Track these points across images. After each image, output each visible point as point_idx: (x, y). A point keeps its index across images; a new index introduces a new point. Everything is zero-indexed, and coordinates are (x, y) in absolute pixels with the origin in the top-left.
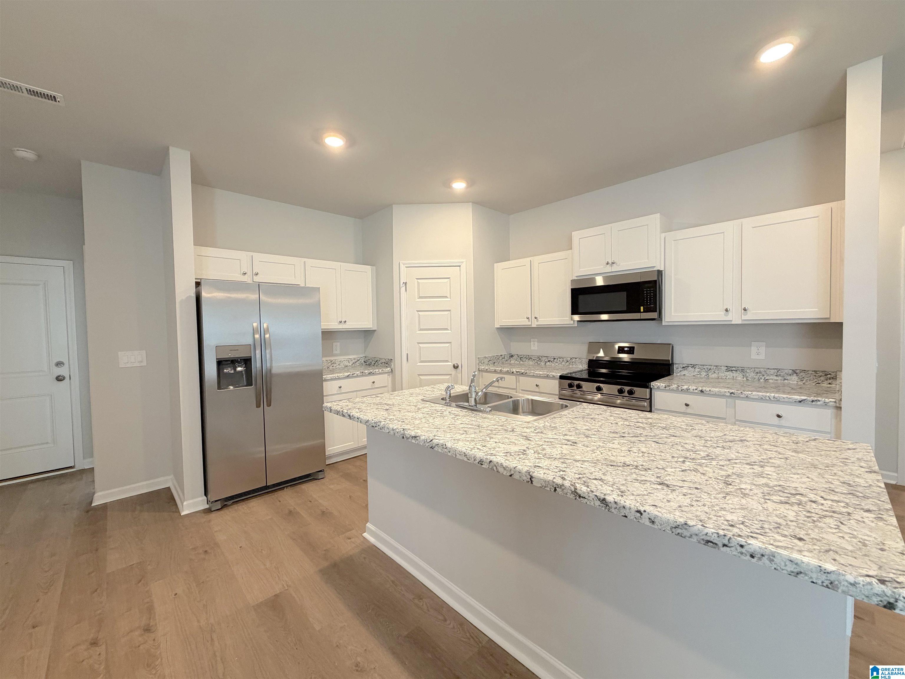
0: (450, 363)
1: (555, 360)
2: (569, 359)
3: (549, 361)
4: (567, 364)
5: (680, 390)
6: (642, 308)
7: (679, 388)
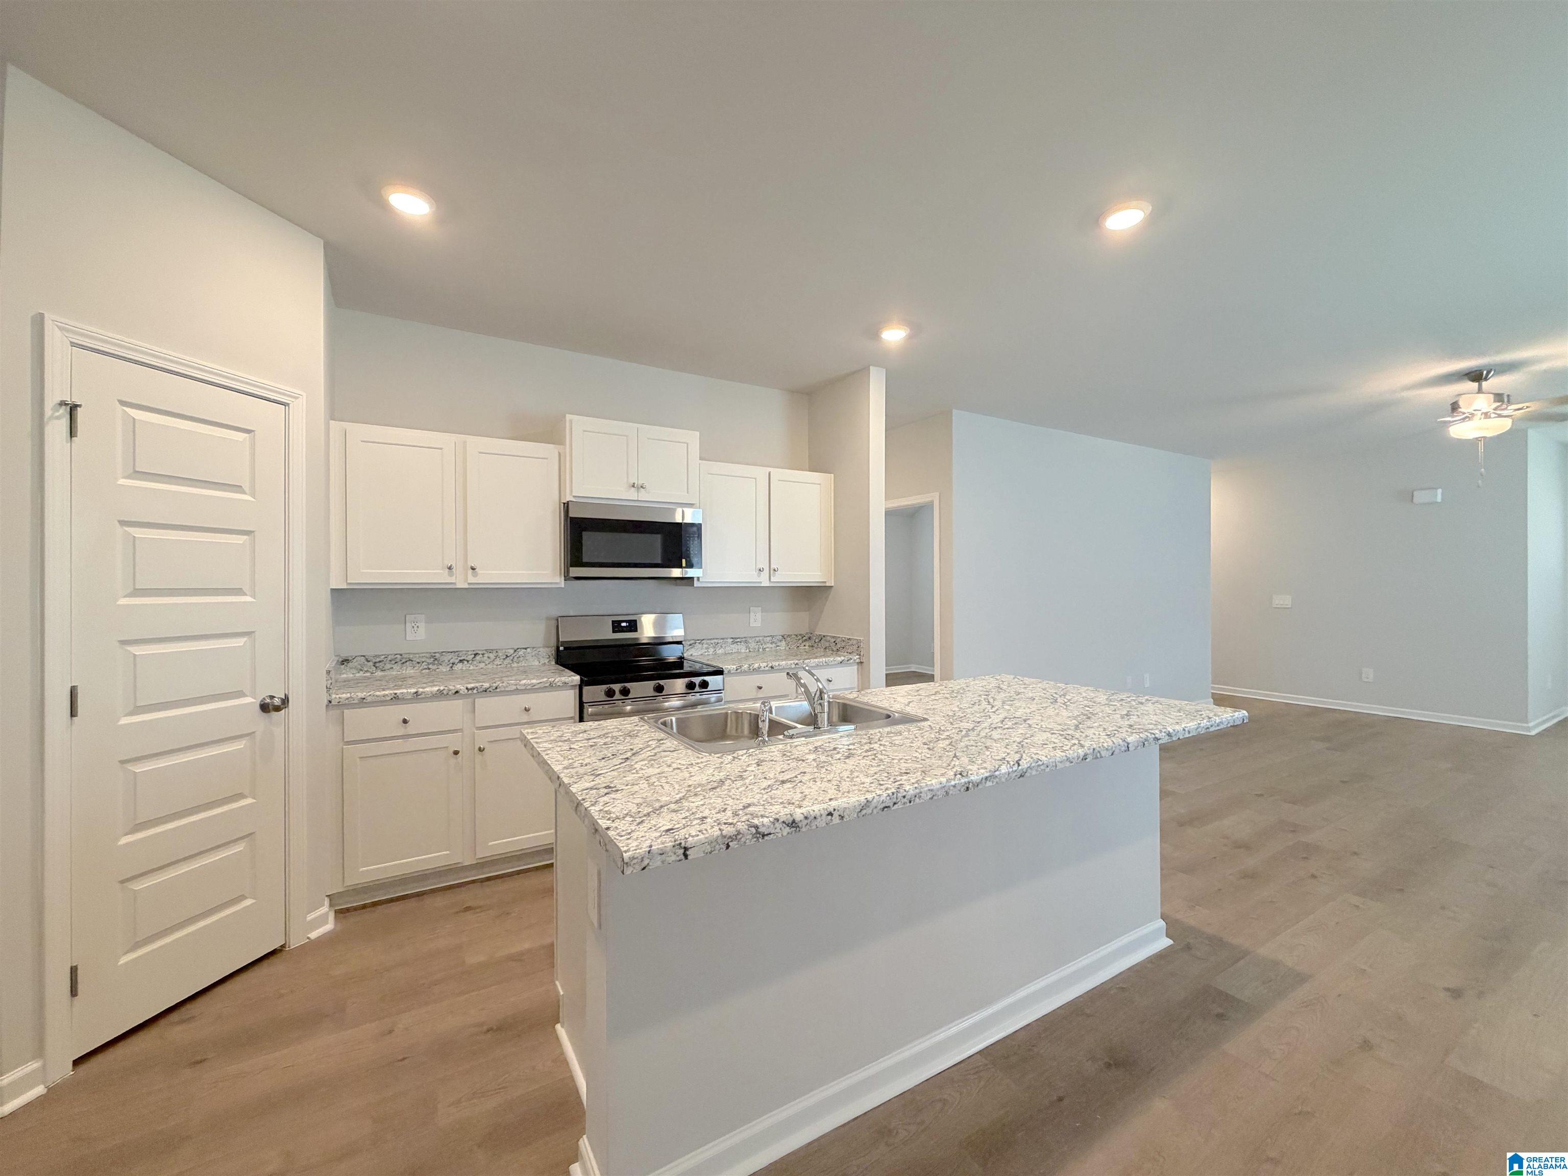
0: (249, 700)
1: (478, 658)
2: (512, 651)
3: (461, 661)
4: (508, 661)
5: (752, 670)
6: (684, 561)
7: (751, 668)
